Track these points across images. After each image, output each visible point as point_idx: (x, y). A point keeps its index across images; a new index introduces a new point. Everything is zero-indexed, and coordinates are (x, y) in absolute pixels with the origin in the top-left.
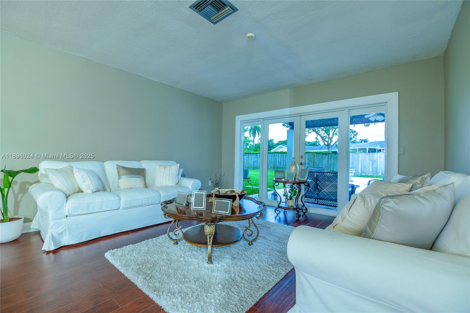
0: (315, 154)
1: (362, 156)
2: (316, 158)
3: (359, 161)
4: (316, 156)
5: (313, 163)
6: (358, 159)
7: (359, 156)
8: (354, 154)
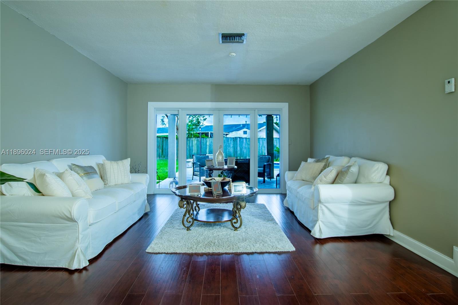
0: (164, 139)
1: (210, 141)
2: (166, 143)
3: (207, 145)
4: (165, 141)
5: (161, 148)
6: (206, 144)
7: (206, 141)
8: (203, 139)
